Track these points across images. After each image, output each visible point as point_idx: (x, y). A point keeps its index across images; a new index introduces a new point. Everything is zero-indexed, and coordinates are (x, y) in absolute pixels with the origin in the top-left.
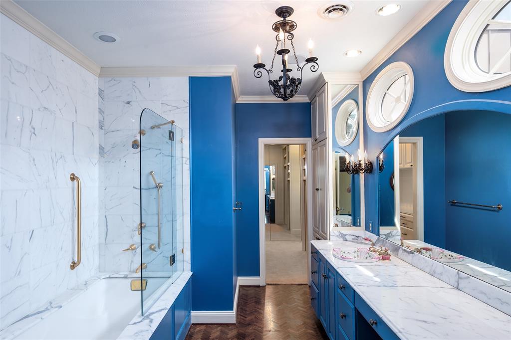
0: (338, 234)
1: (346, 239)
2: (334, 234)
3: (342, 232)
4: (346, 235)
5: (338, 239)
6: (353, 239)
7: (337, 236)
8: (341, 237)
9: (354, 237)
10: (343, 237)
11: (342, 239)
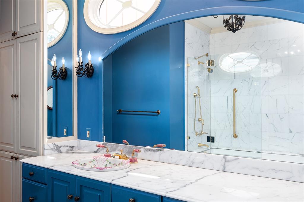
0: (52, 146)
1: (60, 151)
2: (48, 148)
3: (57, 143)
4: (61, 147)
5: (53, 152)
6: (68, 150)
7: (52, 149)
8: (56, 150)
9: (68, 148)
10: (58, 149)
11: (56, 152)
